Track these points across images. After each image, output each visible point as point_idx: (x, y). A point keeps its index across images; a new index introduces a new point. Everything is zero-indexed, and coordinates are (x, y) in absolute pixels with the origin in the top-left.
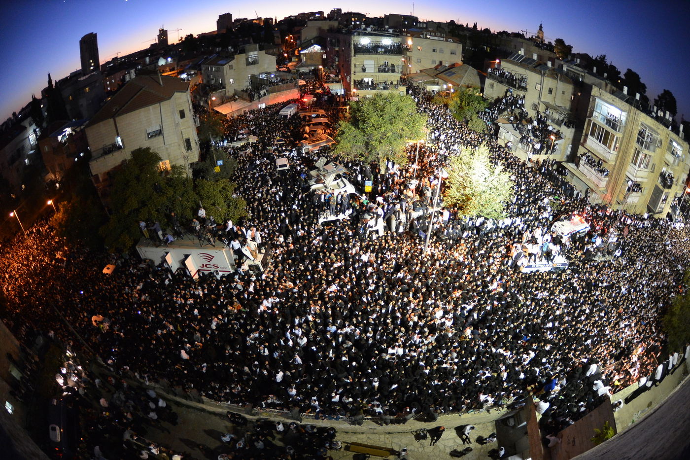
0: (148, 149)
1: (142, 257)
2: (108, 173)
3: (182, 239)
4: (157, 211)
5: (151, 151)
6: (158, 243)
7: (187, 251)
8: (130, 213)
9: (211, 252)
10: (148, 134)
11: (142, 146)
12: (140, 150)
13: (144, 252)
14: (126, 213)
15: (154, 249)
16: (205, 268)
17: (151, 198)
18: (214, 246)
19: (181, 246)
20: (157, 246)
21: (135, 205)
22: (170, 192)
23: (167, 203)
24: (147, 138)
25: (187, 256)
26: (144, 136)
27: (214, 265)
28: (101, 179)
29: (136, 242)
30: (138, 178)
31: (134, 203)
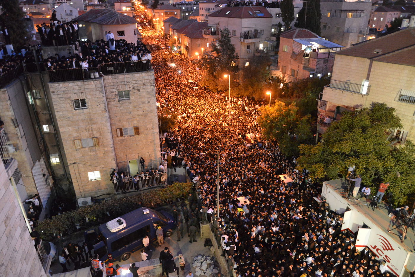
0: (393, 110)
1: (323, 194)
2: (338, 108)
3: (374, 210)
4: (366, 169)
5: (394, 113)
6: (346, 195)
7: (368, 223)
8: (337, 153)
9: (394, 243)
10: (401, 96)
11: (386, 103)
12: (382, 105)
13: (328, 191)
14: (335, 150)
15: (339, 197)
16: (375, 251)
17: (368, 155)
18: (402, 242)
19: (366, 214)
20: (344, 197)
21: (347, 151)
22: (391, 163)
23: (381, 170)
24: (397, 99)
25: (365, 226)
26: (396, 95)
27: (386, 256)
28: (327, 108)
29: (326, 179)
30: (364, 129)
31: (347, 147)
